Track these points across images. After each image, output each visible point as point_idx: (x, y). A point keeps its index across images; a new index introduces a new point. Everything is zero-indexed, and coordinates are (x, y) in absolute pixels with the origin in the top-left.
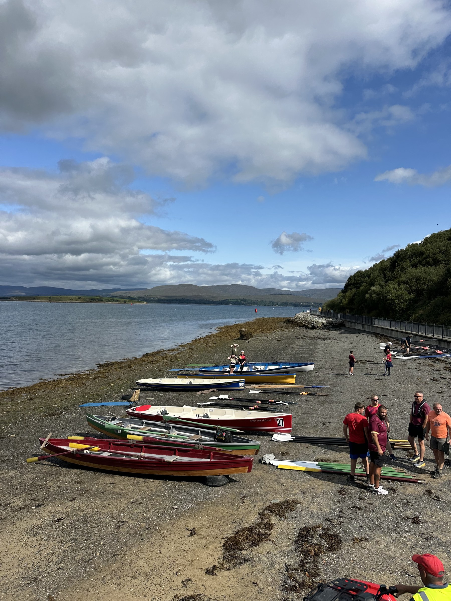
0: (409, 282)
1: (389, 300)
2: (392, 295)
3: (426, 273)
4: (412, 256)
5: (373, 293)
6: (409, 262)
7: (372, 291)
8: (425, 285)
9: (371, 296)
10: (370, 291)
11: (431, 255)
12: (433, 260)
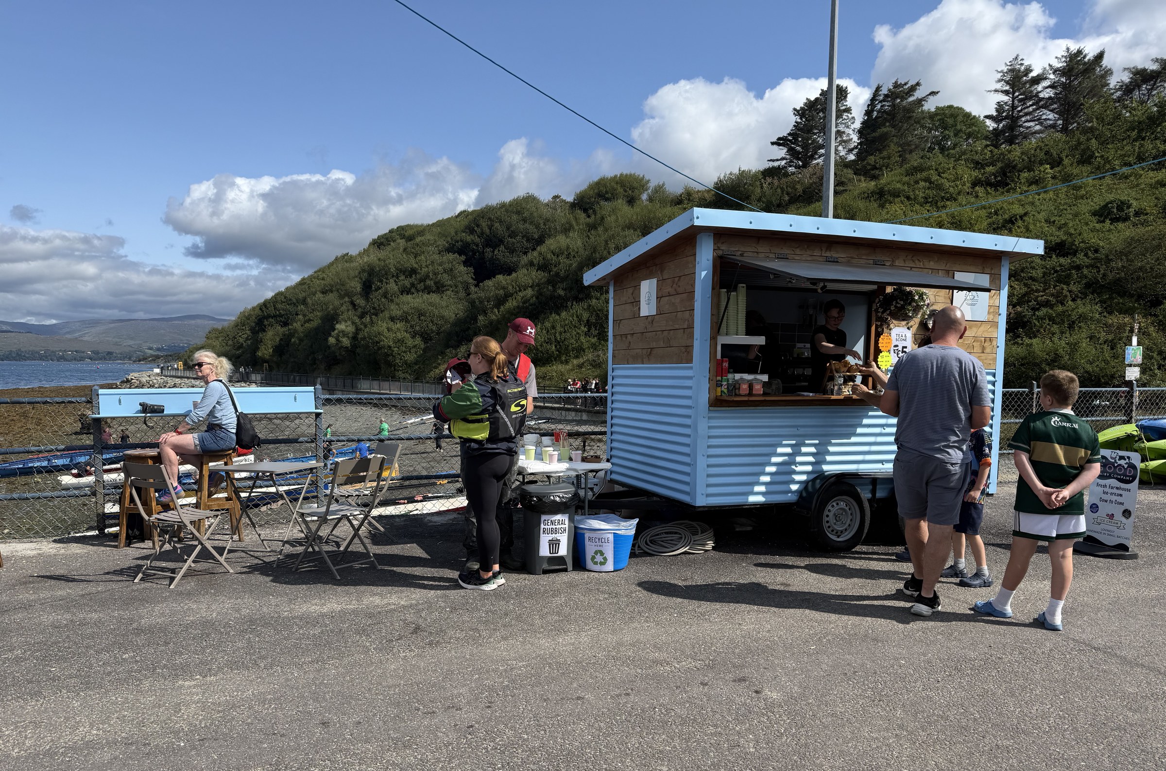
0: (409, 318)
1: (383, 347)
2: (388, 340)
3: (431, 304)
4: (397, 274)
5: (341, 335)
6: (394, 285)
7: (339, 332)
8: (433, 325)
9: (337, 340)
10: (336, 332)
11: (431, 275)
12: (435, 283)
